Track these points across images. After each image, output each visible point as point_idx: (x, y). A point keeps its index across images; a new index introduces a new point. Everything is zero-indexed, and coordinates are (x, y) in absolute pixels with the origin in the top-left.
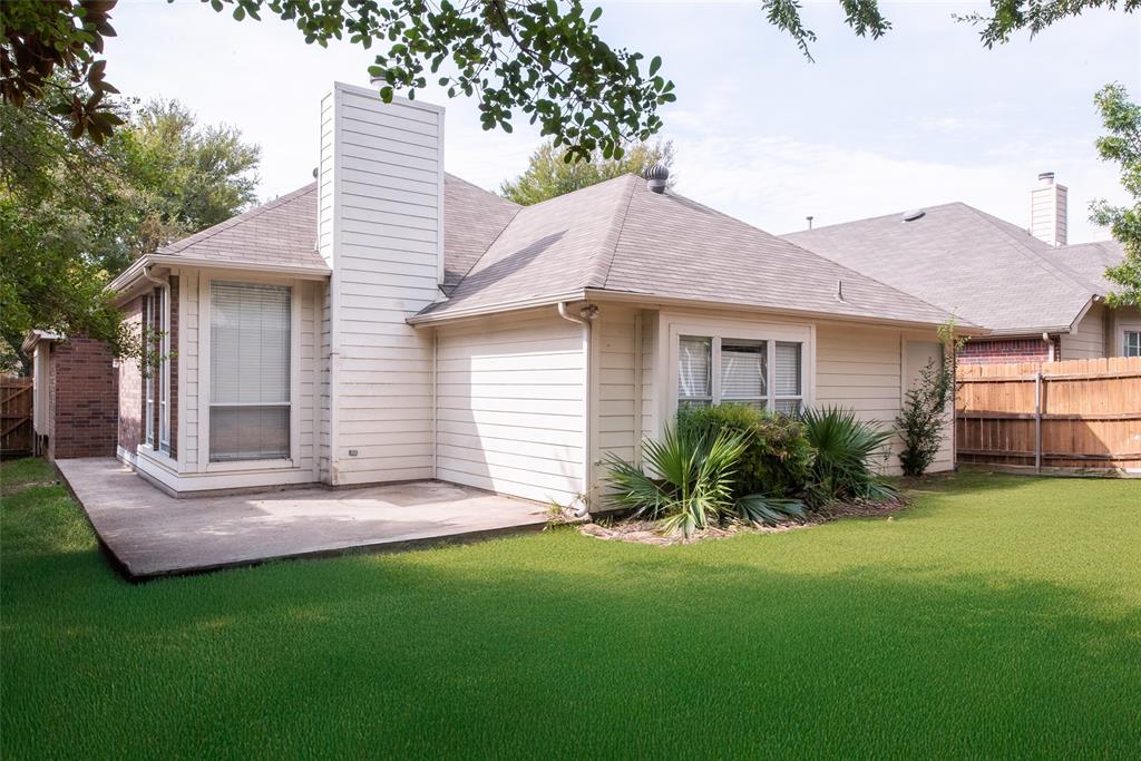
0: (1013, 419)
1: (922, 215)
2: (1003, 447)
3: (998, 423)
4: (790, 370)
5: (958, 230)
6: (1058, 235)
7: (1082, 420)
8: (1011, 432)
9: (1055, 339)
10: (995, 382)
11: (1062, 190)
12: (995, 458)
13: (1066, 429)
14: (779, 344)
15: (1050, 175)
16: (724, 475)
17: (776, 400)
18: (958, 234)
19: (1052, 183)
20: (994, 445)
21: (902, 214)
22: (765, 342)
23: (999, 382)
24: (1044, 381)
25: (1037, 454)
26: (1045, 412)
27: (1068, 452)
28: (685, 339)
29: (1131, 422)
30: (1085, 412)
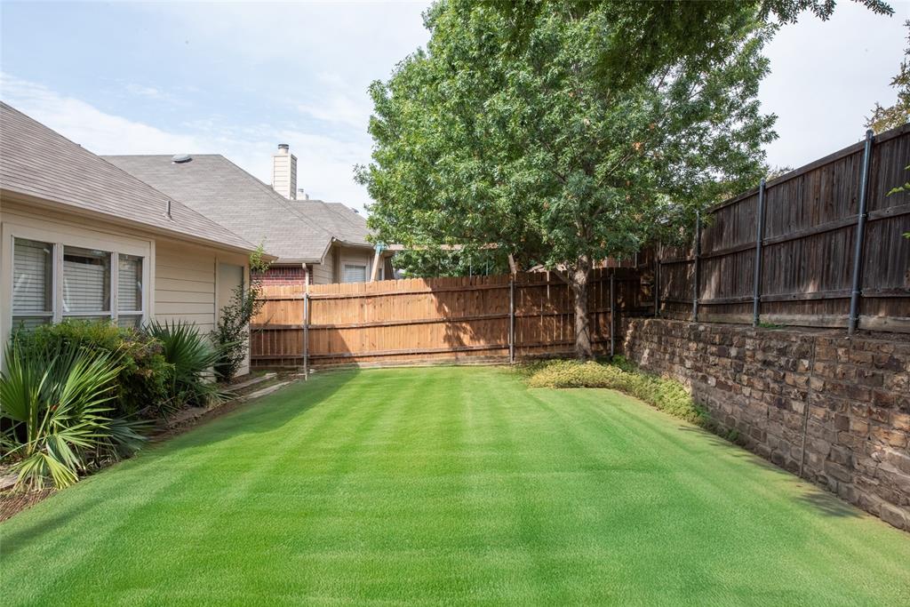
0: (287, 329)
1: (189, 160)
2: (279, 352)
3: (275, 333)
4: (131, 284)
5: (222, 177)
6: (292, 192)
7: (335, 329)
8: (285, 340)
9: (310, 268)
10: (272, 300)
11: (294, 159)
12: (273, 361)
13: (324, 336)
14: (122, 256)
15: (285, 146)
16: (93, 404)
17: (120, 316)
18: (223, 180)
19: (287, 152)
20: (272, 351)
21: (172, 156)
22: (108, 255)
23: (276, 300)
24: (310, 300)
25: (305, 356)
26: (310, 323)
27: (326, 353)
28: (19, 242)
29: (367, 329)
30: (337, 322)
